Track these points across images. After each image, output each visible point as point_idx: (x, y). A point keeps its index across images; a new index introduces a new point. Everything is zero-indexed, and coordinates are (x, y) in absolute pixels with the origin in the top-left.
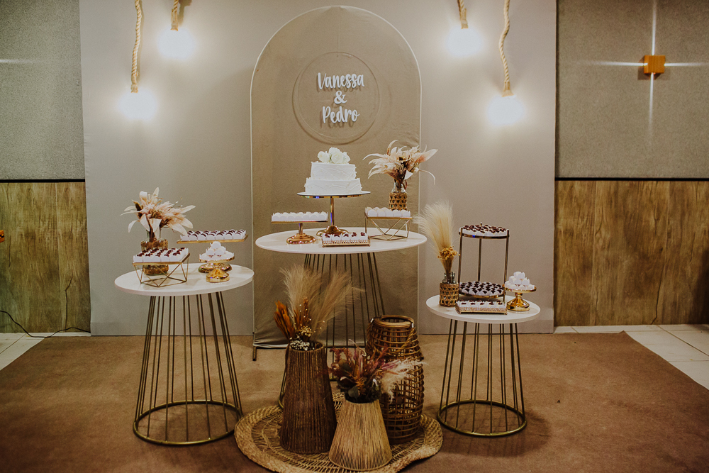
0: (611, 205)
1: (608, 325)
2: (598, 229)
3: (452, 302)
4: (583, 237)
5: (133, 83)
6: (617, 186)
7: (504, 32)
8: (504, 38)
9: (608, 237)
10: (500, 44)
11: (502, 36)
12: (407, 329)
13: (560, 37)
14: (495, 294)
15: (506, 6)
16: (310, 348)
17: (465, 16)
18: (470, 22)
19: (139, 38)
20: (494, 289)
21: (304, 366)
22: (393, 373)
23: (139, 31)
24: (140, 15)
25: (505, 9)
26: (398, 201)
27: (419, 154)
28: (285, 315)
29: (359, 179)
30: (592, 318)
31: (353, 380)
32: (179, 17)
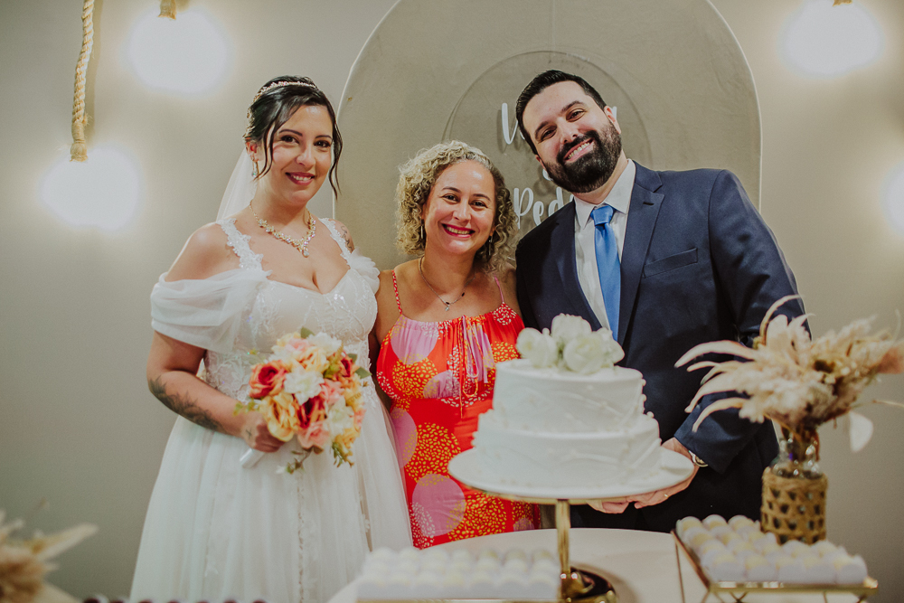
5: (76, 140)
19: (89, 38)
23: (89, 22)
27: (885, 347)
29: (650, 414)
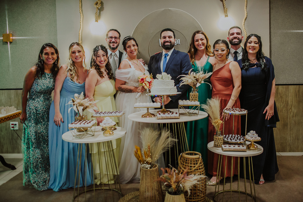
0: (297, 97)
1: (296, 152)
2: (290, 107)
3: (220, 145)
4: (283, 111)
6: (299, 88)
7: (244, 18)
8: (245, 21)
9: (295, 111)
10: (243, 24)
11: (244, 20)
12: (198, 159)
13: (271, 20)
14: (241, 141)
15: (245, 6)
16: (151, 168)
17: (227, 11)
18: (229, 14)
19: (81, 26)
20: (240, 139)
21: (148, 176)
22: (190, 181)
23: (81, 23)
24: (82, 16)
25: (245, 8)
26: (194, 97)
28: (139, 152)
30: (288, 149)
31: (171, 184)
32: (98, 16)
